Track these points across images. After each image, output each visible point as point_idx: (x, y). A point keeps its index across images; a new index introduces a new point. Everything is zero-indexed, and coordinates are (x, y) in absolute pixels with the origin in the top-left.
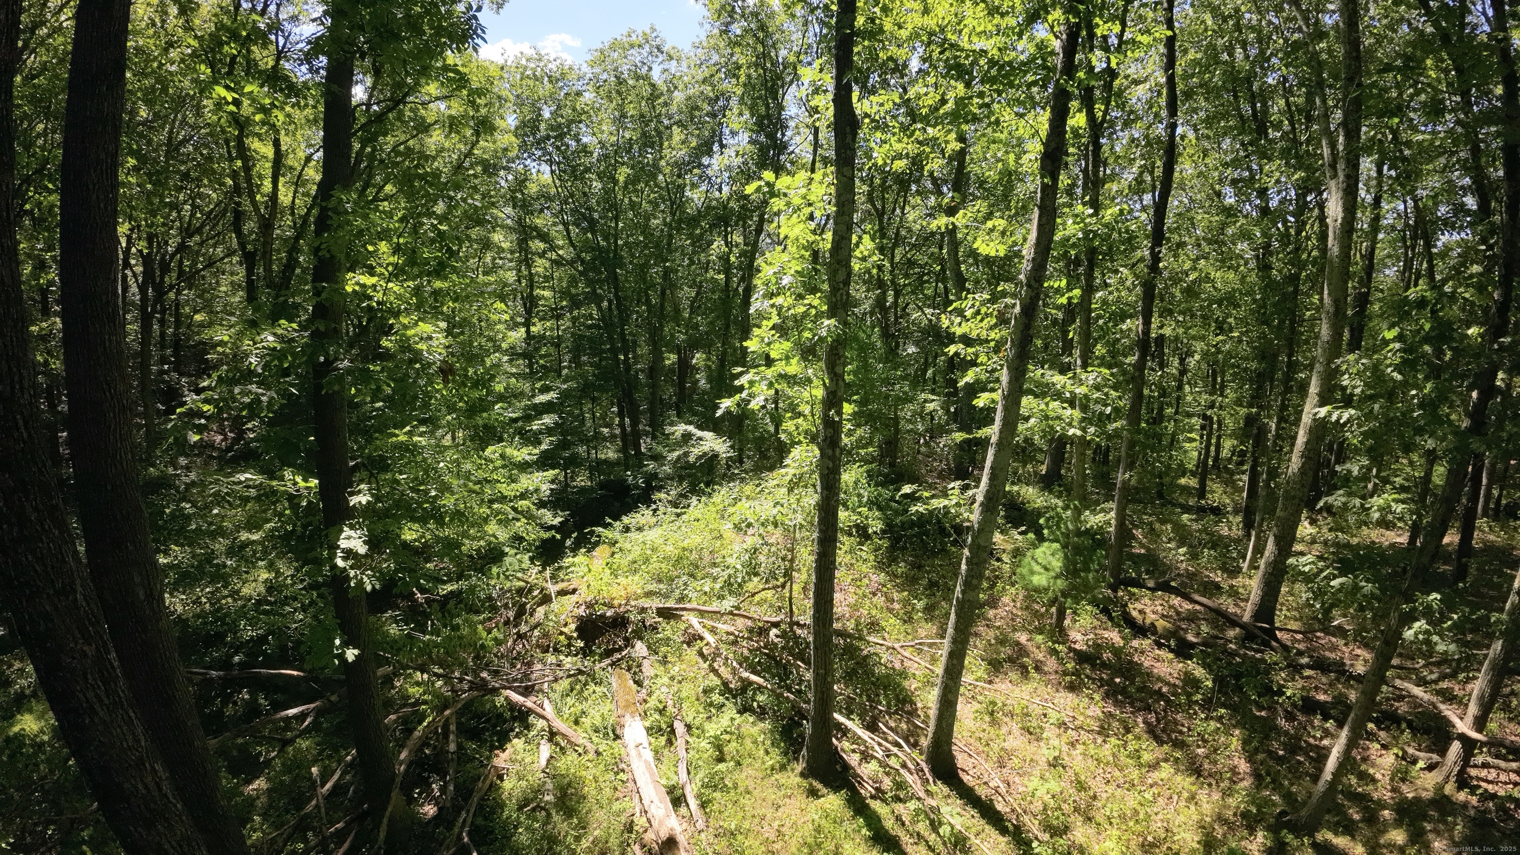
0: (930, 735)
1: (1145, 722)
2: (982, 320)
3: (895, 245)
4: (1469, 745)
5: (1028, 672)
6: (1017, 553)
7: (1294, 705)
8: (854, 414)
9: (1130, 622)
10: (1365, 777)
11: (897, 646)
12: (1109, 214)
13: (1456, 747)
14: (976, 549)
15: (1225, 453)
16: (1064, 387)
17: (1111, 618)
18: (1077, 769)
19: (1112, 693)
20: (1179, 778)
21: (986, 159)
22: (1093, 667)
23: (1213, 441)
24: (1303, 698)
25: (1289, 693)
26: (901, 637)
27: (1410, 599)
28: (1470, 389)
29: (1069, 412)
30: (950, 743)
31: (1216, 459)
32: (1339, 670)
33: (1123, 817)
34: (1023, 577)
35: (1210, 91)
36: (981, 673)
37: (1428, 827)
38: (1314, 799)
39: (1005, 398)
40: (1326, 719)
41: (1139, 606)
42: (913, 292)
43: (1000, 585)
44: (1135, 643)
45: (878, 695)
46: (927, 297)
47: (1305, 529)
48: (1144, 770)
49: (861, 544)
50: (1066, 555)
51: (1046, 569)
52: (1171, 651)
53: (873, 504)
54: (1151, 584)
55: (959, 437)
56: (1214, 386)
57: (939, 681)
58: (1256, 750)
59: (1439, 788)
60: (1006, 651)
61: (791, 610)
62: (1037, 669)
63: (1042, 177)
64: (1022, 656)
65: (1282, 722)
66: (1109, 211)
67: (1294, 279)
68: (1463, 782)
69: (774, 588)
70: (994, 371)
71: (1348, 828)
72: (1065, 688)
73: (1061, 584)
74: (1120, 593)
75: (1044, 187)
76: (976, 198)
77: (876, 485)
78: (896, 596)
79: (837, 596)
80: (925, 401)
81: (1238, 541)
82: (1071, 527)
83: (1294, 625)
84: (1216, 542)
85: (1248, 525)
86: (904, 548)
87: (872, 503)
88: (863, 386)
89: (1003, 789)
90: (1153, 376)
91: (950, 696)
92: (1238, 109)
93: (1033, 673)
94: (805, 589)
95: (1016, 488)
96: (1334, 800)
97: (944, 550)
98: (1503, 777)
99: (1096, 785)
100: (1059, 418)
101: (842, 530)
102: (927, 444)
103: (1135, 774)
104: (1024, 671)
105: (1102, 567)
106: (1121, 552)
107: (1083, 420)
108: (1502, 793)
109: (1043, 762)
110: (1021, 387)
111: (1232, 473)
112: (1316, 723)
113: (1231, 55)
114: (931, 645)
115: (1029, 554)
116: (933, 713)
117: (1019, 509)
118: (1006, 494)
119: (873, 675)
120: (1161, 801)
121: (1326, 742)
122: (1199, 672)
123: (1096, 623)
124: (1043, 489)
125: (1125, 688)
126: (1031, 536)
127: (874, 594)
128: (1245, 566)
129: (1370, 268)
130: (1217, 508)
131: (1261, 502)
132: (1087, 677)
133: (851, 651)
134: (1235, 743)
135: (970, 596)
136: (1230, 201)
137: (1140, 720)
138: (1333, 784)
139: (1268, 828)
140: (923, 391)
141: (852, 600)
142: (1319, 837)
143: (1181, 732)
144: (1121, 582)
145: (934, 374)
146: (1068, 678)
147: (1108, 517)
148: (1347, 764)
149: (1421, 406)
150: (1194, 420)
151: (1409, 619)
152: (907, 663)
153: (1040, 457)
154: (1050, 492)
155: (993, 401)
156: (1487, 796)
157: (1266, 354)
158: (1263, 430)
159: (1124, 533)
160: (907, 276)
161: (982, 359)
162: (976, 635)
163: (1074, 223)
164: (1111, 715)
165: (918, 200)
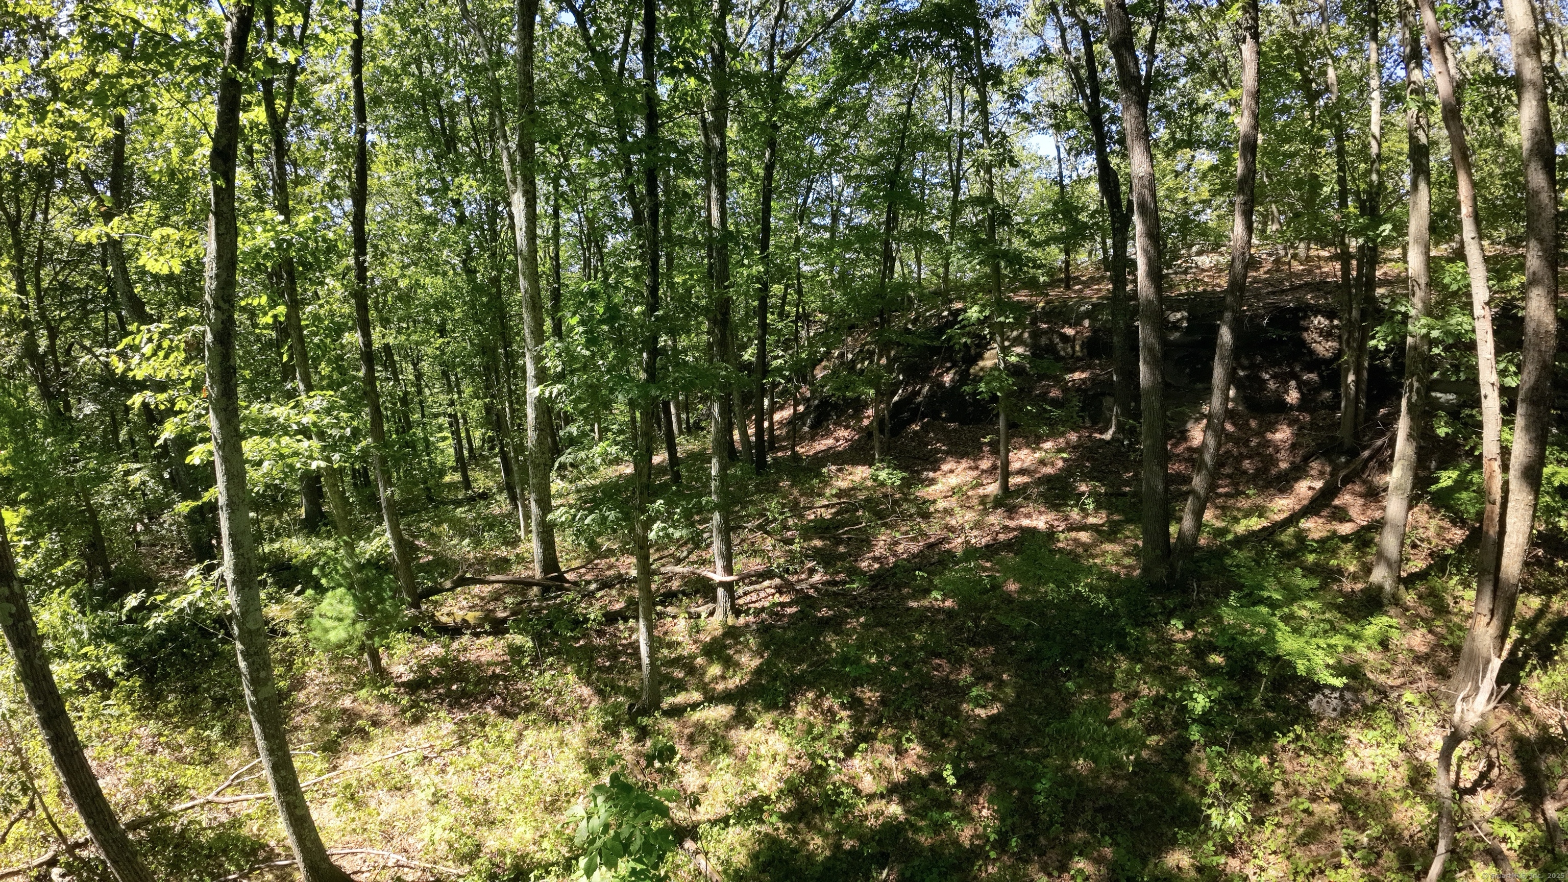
0: (301, 865)
1: (495, 708)
2: (166, 357)
3: (39, 266)
4: (728, 587)
5: (367, 733)
6: (303, 617)
7: (600, 623)
8: (29, 522)
9: (442, 629)
10: (672, 645)
11: (211, 797)
12: (303, 221)
13: (720, 591)
14: (248, 637)
15: (477, 443)
16: (288, 419)
17: (424, 635)
18: (458, 790)
19: (456, 701)
20: (544, 734)
21: (152, 150)
22: (428, 689)
23: (463, 435)
24: (604, 615)
25: (592, 617)
26: (211, 783)
27: (643, 511)
28: (641, 352)
29: (306, 443)
30: (326, 858)
31: (471, 449)
32: (622, 580)
33: (518, 799)
34: (317, 639)
35: (403, 100)
36: (320, 765)
37: (731, 652)
38: (646, 683)
39: (220, 447)
40: (626, 620)
41: (445, 610)
42: (76, 328)
43: (298, 661)
44: (455, 645)
45: (221, 865)
46: (96, 332)
47: (557, 485)
48: (513, 749)
49: (106, 698)
50: (355, 596)
51: (340, 620)
52: (489, 634)
53: (100, 636)
54: (448, 584)
55: (183, 507)
56: (449, 385)
57: (277, 805)
58: (589, 673)
59: (724, 624)
60: (335, 727)
61: (59, 831)
62: (375, 724)
63: (214, 179)
64: (354, 721)
65: (597, 641)
66: (302, 219)
67: (495, 281)
68: (737, 612)
69: (22, 815)
70: (199, 416)
71: (680, 686)
72: (410, 724)
73: (361, 627)
74: (424, 607)
75: (217, 190)
76: (143, 198)
77: (94, 610)
78: (181, 739)
79: (104, 784)
80: (127, 473)
81: (509, 516)
82: (348, 565)
83: (576, 564)
84: (491, 523)
85: (513, 499)
86: (165, 676)
87: (97, 636)
88: (30, 477)
89: (403, 860)
90: (385, 387)
91: (298, 812)
92: (428, 122)
93: (373, 731)
94: (61, 795)
95: (277, 545)
96: (660, 673)
97: (215, 654)
98: (762, 595)
99: (483, 790)
100: (296, 454)
101: (70, 692)
102: (147, 529)
103: (507, 758)
104: (364, 734)
105: (396, 591)
106: (408, 568)
107: (324, 449)
108: (767, 604)
109: (424, 806)
110: (236, 430)
111: (486, 458)
112: (621, 627)
113: (419, 68)
114: (250, 771)
115: (315, 612)
116: (291, 842)
117: (289, 567)
118: (265, 558)
119: (202, 847)
120: (540, 763)
121: (634, 637)
122: (518, 639)
123: (412, 646)
124: (308, 536)
125: (464, 690)
126: (310, 592)
127: (153, 752)
128: (522, 533)
129: (557, 267)
130: (484, 493)
131: (516, 478)
132: (427, 701)
133: (160, 838)
134: (572, 678)
135: (265, 692)
136: (429, 210)
137: (489, 709)
138: (652, 664)
139: (628, 724)
140: (119, 460)
141: (128, 775)
142: (665, 706)
143: (527, 697)
144: (419, 597)
145: (130, 433)
146: (408, 714)
147: (384, 539)
148: (655, 644)
149: (609, 371)
150: (441, 420)
151: (647, 526)
152: (234, 809)
153: (297, 499)
154: (318, 535)
155: (211, 453)
156: (758, 612)
157: (485, 349)
158: (500, 416)
159: (406, 548)
160: (62, 306)
161: (180, 405)
162: (296, 728)
163: (265, 231)
164: (463, 721)
165: (66, 201)
